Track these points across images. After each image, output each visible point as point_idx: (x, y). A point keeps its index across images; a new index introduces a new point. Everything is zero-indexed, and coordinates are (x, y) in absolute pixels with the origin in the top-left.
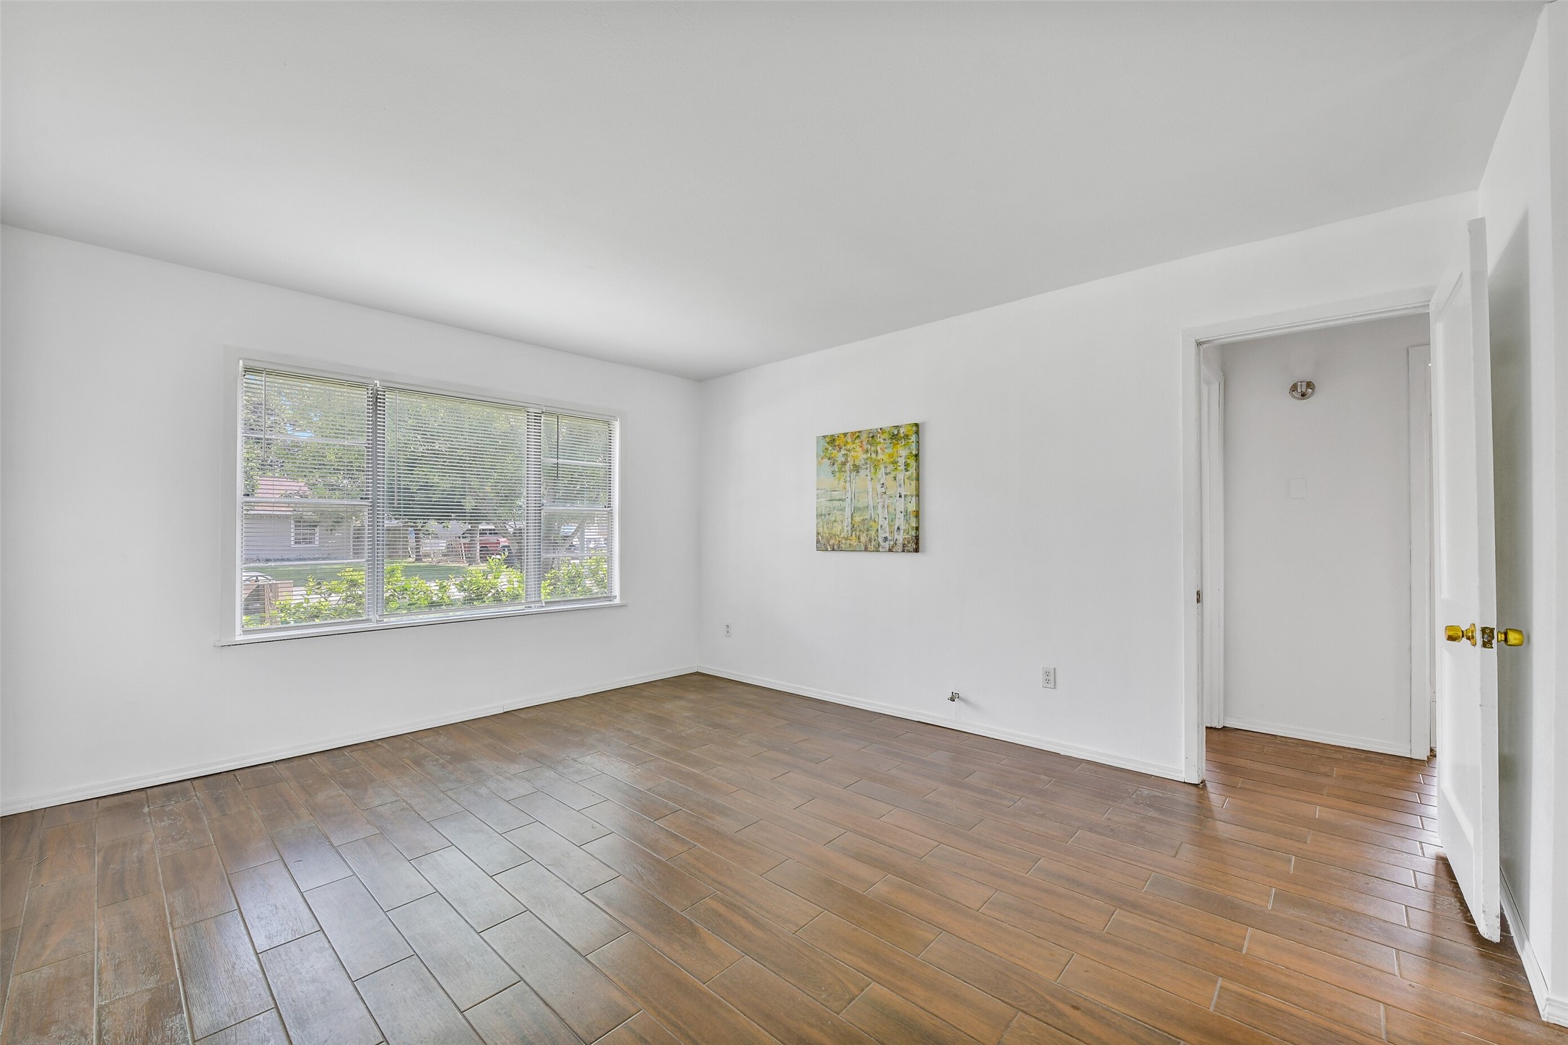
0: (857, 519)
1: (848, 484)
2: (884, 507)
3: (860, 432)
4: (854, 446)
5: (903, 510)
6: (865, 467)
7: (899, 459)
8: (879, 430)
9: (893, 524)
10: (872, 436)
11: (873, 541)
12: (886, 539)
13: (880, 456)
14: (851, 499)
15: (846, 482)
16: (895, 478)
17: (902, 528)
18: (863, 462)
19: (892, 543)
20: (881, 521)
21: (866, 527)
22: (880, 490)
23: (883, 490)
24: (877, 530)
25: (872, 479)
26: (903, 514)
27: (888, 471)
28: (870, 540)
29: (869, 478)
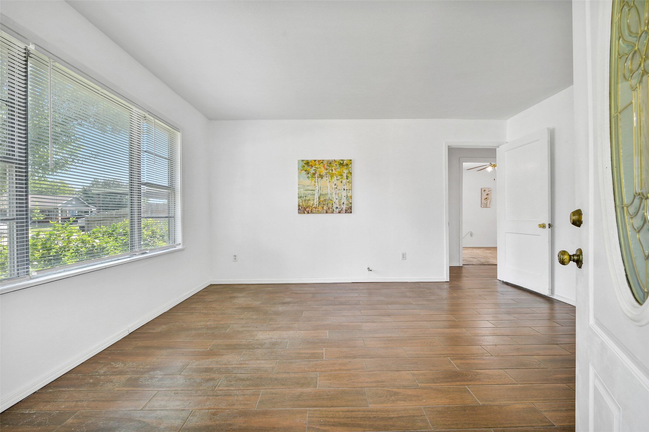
0: (322, 199)
1: (316, 183)
2: (336, 194)
3: (323, 160)
4: (320, 166)
5: (345, 196)
6: (326, 176)
7: (344, 174)
8: (333, 161)
9: (340, 201)
10: (330, 163)
11: (330, 209)
12: (337, 208)
13: (334, 172)
14: (319, 190)
15: (315, 182)
16: (342, 182)
17: (345, 203)
18: (325, 174)
19: (340, 209)
20: (334, 200)
21: (326, 203)
22: (334, 186)
23: (336, 187)
24: (333, 204)
25: (330, 182)
26: (345, 197)
27: (338, 179)
28: (329, 208)
29: (328, 181)
